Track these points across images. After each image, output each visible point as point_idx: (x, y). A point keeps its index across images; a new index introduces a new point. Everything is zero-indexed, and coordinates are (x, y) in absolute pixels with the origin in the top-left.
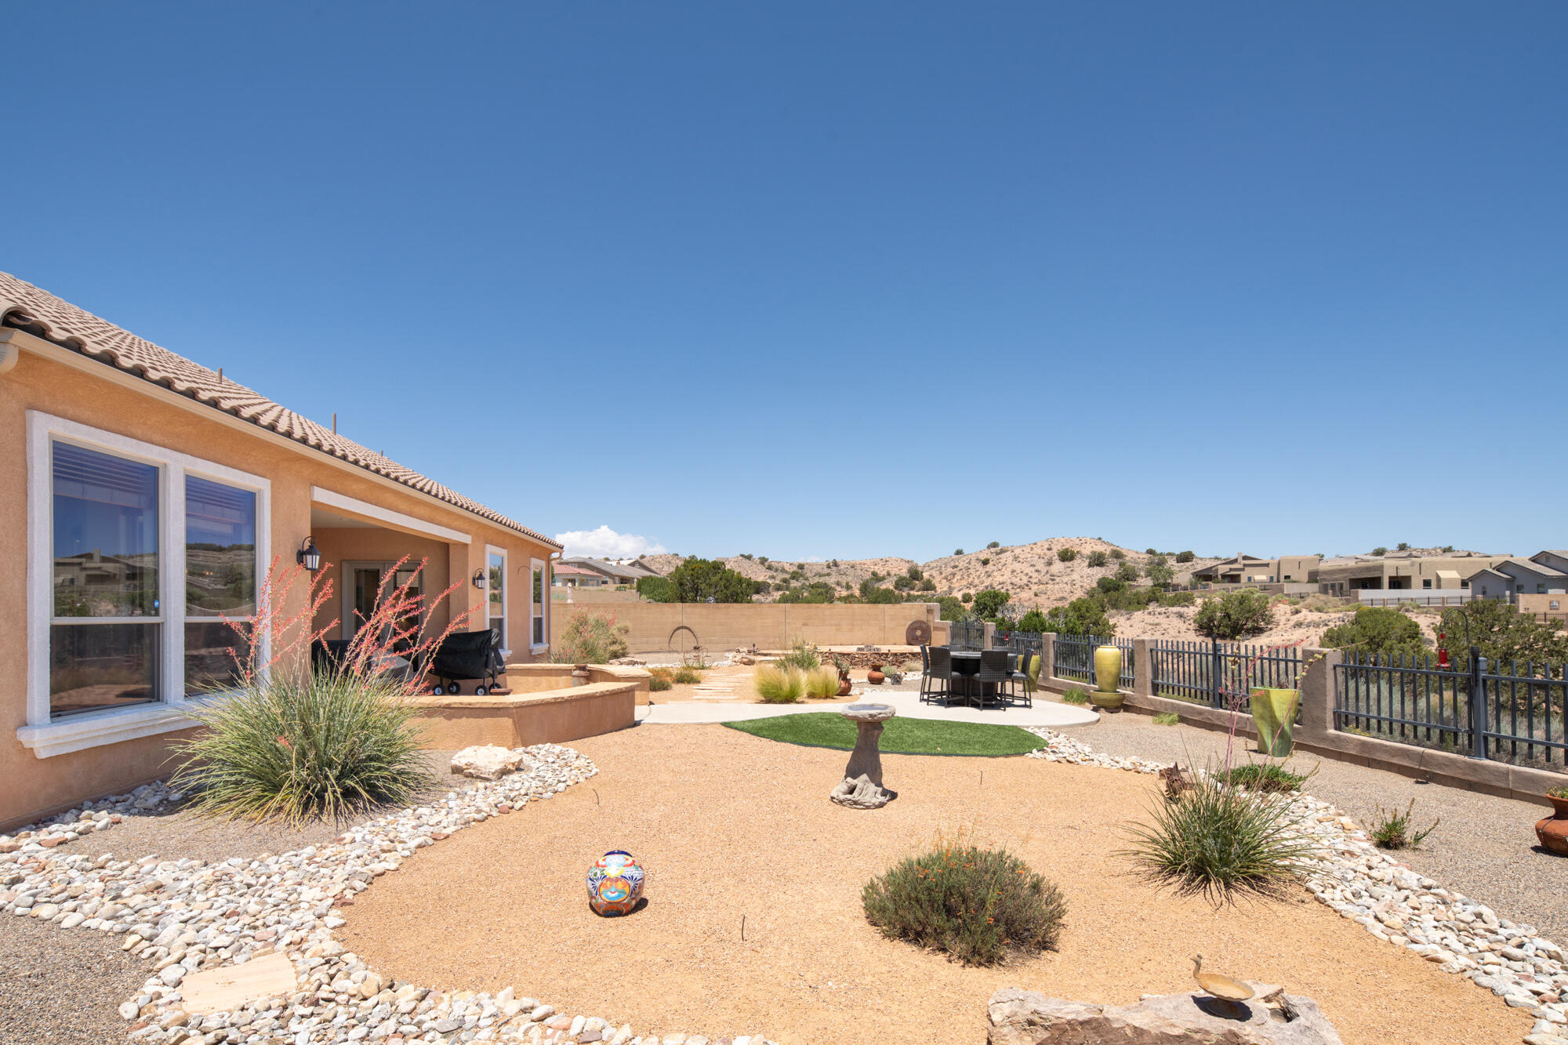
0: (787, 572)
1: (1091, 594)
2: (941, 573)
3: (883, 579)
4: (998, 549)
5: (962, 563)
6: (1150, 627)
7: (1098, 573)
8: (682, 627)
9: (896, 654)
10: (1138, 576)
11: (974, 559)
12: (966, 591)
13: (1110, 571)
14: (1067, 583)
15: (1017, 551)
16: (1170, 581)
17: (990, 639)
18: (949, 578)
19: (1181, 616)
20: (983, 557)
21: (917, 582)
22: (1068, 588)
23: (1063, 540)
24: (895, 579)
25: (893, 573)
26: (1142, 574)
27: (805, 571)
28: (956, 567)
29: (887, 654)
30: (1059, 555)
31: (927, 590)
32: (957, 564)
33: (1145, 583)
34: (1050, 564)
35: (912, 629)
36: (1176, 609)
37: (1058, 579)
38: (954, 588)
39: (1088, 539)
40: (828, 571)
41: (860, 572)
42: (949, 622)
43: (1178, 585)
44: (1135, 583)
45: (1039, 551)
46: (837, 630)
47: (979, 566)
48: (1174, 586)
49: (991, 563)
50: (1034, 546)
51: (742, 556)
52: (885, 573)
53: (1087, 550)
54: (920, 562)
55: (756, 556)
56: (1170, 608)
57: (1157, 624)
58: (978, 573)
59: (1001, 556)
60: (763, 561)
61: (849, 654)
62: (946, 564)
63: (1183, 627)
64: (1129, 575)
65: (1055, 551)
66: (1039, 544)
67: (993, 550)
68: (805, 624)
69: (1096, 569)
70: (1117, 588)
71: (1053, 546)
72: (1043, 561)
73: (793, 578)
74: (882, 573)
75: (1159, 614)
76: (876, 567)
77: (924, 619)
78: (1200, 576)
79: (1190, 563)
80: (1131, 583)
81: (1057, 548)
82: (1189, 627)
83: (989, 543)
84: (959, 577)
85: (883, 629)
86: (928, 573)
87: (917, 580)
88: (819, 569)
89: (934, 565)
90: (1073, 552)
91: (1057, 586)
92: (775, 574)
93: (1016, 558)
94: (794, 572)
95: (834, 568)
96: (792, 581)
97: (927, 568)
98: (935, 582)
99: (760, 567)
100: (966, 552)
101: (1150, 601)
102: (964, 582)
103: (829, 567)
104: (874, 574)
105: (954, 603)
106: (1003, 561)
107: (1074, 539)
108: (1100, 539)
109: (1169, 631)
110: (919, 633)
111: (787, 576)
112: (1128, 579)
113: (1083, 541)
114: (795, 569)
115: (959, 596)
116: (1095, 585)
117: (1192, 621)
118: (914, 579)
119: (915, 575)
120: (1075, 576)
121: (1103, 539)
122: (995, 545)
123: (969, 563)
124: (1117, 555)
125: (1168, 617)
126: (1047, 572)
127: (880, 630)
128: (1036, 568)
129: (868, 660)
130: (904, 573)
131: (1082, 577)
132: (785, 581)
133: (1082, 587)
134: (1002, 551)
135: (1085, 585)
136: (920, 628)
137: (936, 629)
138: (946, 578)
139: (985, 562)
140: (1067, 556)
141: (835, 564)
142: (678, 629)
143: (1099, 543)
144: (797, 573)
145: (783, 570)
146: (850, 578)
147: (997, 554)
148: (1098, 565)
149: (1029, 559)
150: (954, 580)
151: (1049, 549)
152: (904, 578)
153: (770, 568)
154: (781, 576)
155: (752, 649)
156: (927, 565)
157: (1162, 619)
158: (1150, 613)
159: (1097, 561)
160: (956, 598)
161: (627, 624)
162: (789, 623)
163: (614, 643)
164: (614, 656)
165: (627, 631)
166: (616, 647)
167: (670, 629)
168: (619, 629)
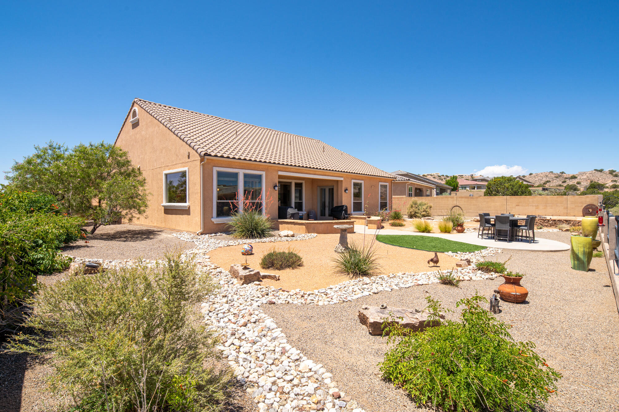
8: (456, 206)
9: (555, 221)
29: (548, 220)
35: (586, 208)
51: (595, 170)
55: (606, 170)
60: (612, 172)
68: (517, 206)
99: (609, 175)
127: (564, 208)
136: (591, 208)
161: (432, 205)
162: (508, 205)
163: (424, 211)
164: (424, 216)
165: (431, 207)
166: (424, 213)
167: (451, 206)
168: (428, 207)
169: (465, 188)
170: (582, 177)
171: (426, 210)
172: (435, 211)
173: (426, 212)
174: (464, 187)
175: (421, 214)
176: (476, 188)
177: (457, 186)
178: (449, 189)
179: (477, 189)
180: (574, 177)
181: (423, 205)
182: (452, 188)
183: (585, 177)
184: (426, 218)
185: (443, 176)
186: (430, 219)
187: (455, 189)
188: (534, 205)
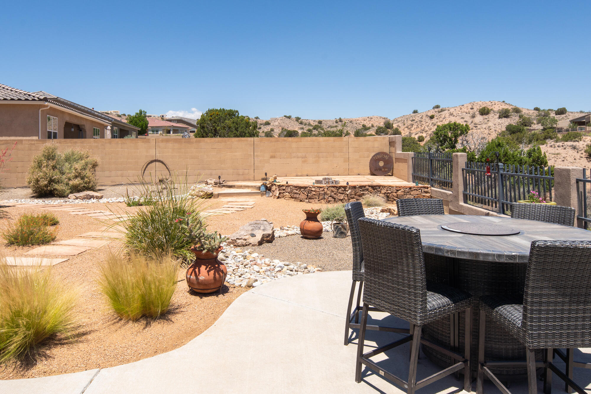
0: (311, 126)
1: (502, 134)
2: (404, 124)
3: (369, 128)
4: (440, 109)
5: (417, 118)
6: (553, 156)
7: (506, 122)
8: (156, 161)
9: (354, 187)
10: (532, 123)
11: (424, 116)
12: (421, 135)
13: (514, 120)
14: (485, 128)
15: (452, 110)
16: (555, 126)
17: (460, 172)
18: (409, 127)
19: (574, 148)
20: (430, 114)
21: (389, 130)
22: (487, 131)
23: (480, 103)
24: (376, 128)
25: (375, 125)
26: (535, 122)
27: (322, 125)
28: (413, 120)
29: (345, 187)
30: (479, 112)
31: (396, 134)
32: (414, 118)
33: (537, 127)
34: (473, 117)
35: (375, 160)
36: (570, 143)
37: (479, 126)
38: (412, 133)
39: (496, 102)
40: (336, 124)
41: (355, 125)
42: (411, 153)
43: (561, 129)
44: (531, 128)
45: (466, 110)
46: (304, 162)
47: (428, 120)
48: (558, 129)
49: (435, 118)
50: (462, 107)
51: (285, 116)
52: (370, 125)
53: (496, 108)
54: (391, 118)
55: (294, 117)
56: (566, 143)
57: (558, 154)
58: (427, 124)
59: (441, 113)
60: (298, 119)
61: (305, 188)
62: (407, 119)
63: (578, 156)
64: (526, 123)
65: (475, 109)
66: (465, 105)
67: (436, 110)
68: (272, 157)
69: (504, 120)
70: (520, 131)
71: (474, 107)
72: (469, 115)
73: (314, 129)
74: (368, 125)
75: (558, 146)
76: (365, 122)
77: (386, 150)
78: (576, 123)
79: (565, 115)
80: (529, 128)
81: (477, 108)
82: (582, 155)
83: (434, 106)
84: (416, 127)
85: (347, 160)
86: (396, 125)
87: (389, 128)
88: (331, 124)
89: (400, 119)
90: (488, 109)
91: (479, 131)
92: (304, 127)
93: (451, 114)
94: (316, 125)
95: (340, 123)
96: (313, 130)
97: (396, 122)
98: (400, 130)
99: (296, 123)
100: (419, 111)
101: (545, 138)
102: (419, 130)
103: (337, 122)
104: (364, 126)
105: (413, 141)
106: (443, 116)
107: (487, 102)
108: (504, 102)
109: (568, 158)
110: (381, 164)
111: (311, 128)
112: (526, 126)
113: (493, 103)
114: (316, 123)
115: (416, 137)
116: (504, 129)
117: (583, 152)
118: (388, 128)
119: (388, 125)
120: (490, 124)
121: (506, 102)
122: (437, 107)
123: (422, 118)
124: (517, 111)
125: (565, 149)
126: (472, 122)
127: (345, 161)
128: (465, 120)
129: (325, 194)
130: (382, 125)
131: (495, 125)
132: (309, 130)
133: (495, 131)
134: (442, 111)
135: (497, 129)
136: (383, 159)
137: (398, 160)
138: (407, 127)
139: (432, 117)
140: (484, 112)
141: (341, 120)
142: (152, 162)
143: (503, 104)
144: (318, 126)
145: (309, 125)
146: (349, 128)
147: (439, 112)
148: (505, 117)
149: (460, 114)
150: (413, 129)
151: (472, 109)
152: (381, 128)
153: (301, 123)
154: (306, 128)
155: (218, 181)
156: (396, 120)
157: (560, 150)
158: (551, 146)
159: (504, 114)
160: (414, 138)
161: (97, 158)
162: (257, 156)
163: (76, 177)
164: (76, 189)
165: (95, 166)
166: (77, 181)
167: (143, 162)
168: (86, 164)
169: (157, 131)
170: (275, 124)
171: (84, 173)
172: (107, 173)
173: (82, 178)
174: (155, 130)
175: (67, 184)
176: (171, 132)
177: (147, 127)
178: (134, 130)
179: (173, 133)
180: (268, 123)
181: (76, 160)
182: (140, 129)
183: (277, 123)
184: (82, 194)
185: (124, 115)
186: (92, 197)
187: (143, 131)
188: (300, 155)
